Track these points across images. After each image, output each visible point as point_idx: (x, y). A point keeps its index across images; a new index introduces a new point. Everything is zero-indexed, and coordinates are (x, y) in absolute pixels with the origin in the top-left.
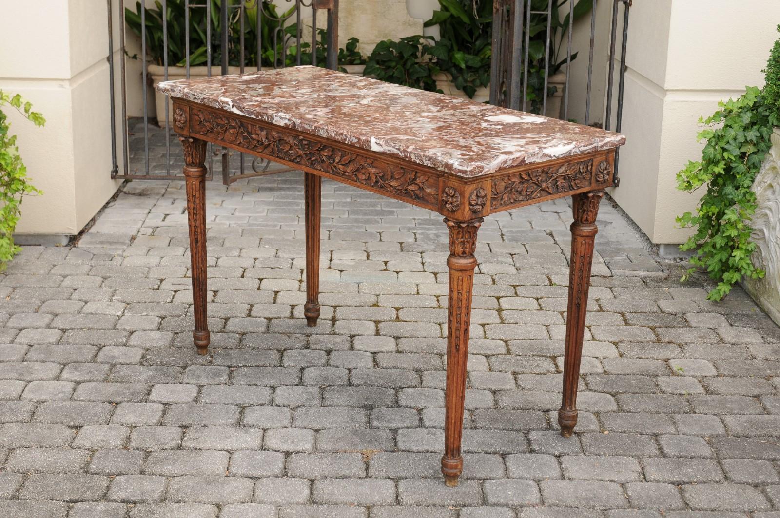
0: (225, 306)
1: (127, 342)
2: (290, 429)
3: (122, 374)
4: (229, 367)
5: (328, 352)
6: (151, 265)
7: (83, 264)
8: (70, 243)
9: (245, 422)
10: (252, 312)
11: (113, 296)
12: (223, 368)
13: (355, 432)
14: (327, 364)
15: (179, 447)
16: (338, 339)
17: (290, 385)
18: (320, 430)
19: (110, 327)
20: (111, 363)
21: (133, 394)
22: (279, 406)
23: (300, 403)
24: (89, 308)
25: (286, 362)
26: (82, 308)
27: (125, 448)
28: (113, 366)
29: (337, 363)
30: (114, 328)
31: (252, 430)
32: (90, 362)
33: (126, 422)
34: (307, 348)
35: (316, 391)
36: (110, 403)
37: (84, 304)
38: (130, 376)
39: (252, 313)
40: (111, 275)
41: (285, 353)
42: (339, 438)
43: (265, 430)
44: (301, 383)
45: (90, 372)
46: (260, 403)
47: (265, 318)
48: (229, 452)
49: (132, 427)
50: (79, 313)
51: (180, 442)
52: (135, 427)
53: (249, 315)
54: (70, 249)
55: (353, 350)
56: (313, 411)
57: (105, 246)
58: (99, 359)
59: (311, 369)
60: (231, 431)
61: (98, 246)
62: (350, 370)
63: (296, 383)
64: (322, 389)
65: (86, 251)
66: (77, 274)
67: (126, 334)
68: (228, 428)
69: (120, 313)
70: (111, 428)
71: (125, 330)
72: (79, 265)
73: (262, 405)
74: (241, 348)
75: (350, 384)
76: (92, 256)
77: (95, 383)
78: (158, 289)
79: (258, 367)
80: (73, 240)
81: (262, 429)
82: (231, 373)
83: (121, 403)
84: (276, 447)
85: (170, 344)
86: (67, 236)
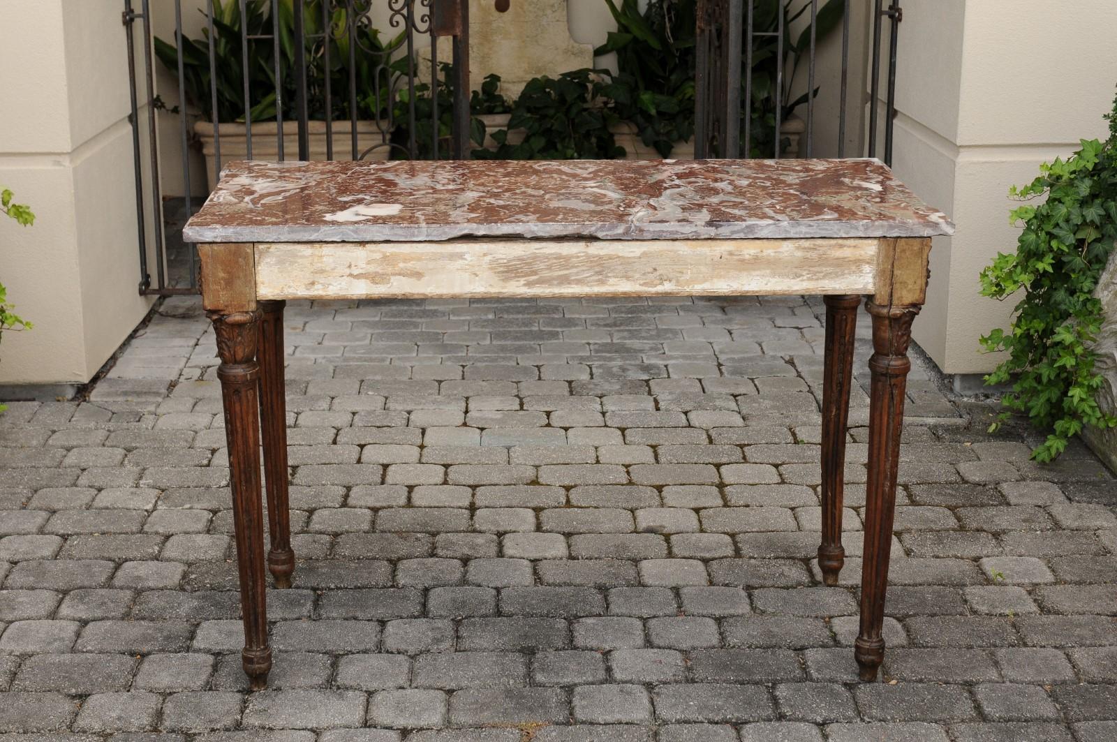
0: (309, 489)
1: (160, 552)
2: (409, 691)
3: (151, 606)
4: (314, 589)
5: (465, 561)
6: (197, 428)
7: (97, 429)
8: (78, 396)
9: (340, 681)
10: (349, 499)
11: (141, 478)
12: (305, 592)
13: (509, 693)
14: (464, 581)
15: (238, 726)
16: (480, 540)
17: (407, 617)
18: (454, 691)
19: (134, 529)
20: (136, 589)
21: (167, 638)
22: (392, 653)
23: (422, 647)
24: (104, 499)
25: (402, 580)
26: (93, 499)
27: (155, 730)
28: (138, 592)
29: (479, 578)
30: (141, 531)
31: (350, 693)
32: (103, 587)
33: (157, 686)
34: (433, 555)
35: (445, 625)
36: (132, 654)
37: (96, 492)
38: (164, 609)
39: (351, 501)
40: (138, 445)
41: (400, 566)
42: (483, 704)
43: (370, 694)
44: (424, 613)
45: (103, 603)
46: (362, 647)
47: (369, 508)
48: (314, 732)
49: (166, 695)
50: (89, 507)
51: (239, 717)
52: (170, 694)
53: (344, 504)
54: (78, 405)
55: (503, 557)
56: (443, 659)
57: (130, 399)
58: (116, 582)
59: (438, 590)
60: (318, 697)
61: (120, 399)
62: (498, 590)
63: (416, 614)
64: (457, 623)
65: (102, 408)
66: (88, 445)
67: (159, 539)
68: (312, 692)
69: (149, 507)
70: (133, 697)
71: (157, 533)
72: (90, 430)
73: (365, 652)
74: (332, 559)
75: (499, 613)
76: (110, 414)
77: (109, 623)
78: (208, 465)
79: (359, 588)
80: (82, 391)
81: (366, 691)
82: (318, 600)
83: (149, 653)
84: (387, 722)
85: (224, 555)
86: (72, 385)
